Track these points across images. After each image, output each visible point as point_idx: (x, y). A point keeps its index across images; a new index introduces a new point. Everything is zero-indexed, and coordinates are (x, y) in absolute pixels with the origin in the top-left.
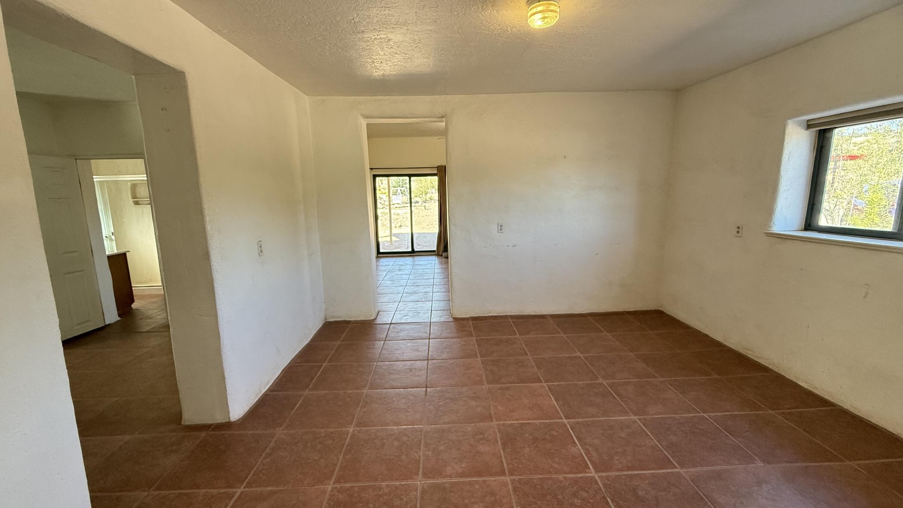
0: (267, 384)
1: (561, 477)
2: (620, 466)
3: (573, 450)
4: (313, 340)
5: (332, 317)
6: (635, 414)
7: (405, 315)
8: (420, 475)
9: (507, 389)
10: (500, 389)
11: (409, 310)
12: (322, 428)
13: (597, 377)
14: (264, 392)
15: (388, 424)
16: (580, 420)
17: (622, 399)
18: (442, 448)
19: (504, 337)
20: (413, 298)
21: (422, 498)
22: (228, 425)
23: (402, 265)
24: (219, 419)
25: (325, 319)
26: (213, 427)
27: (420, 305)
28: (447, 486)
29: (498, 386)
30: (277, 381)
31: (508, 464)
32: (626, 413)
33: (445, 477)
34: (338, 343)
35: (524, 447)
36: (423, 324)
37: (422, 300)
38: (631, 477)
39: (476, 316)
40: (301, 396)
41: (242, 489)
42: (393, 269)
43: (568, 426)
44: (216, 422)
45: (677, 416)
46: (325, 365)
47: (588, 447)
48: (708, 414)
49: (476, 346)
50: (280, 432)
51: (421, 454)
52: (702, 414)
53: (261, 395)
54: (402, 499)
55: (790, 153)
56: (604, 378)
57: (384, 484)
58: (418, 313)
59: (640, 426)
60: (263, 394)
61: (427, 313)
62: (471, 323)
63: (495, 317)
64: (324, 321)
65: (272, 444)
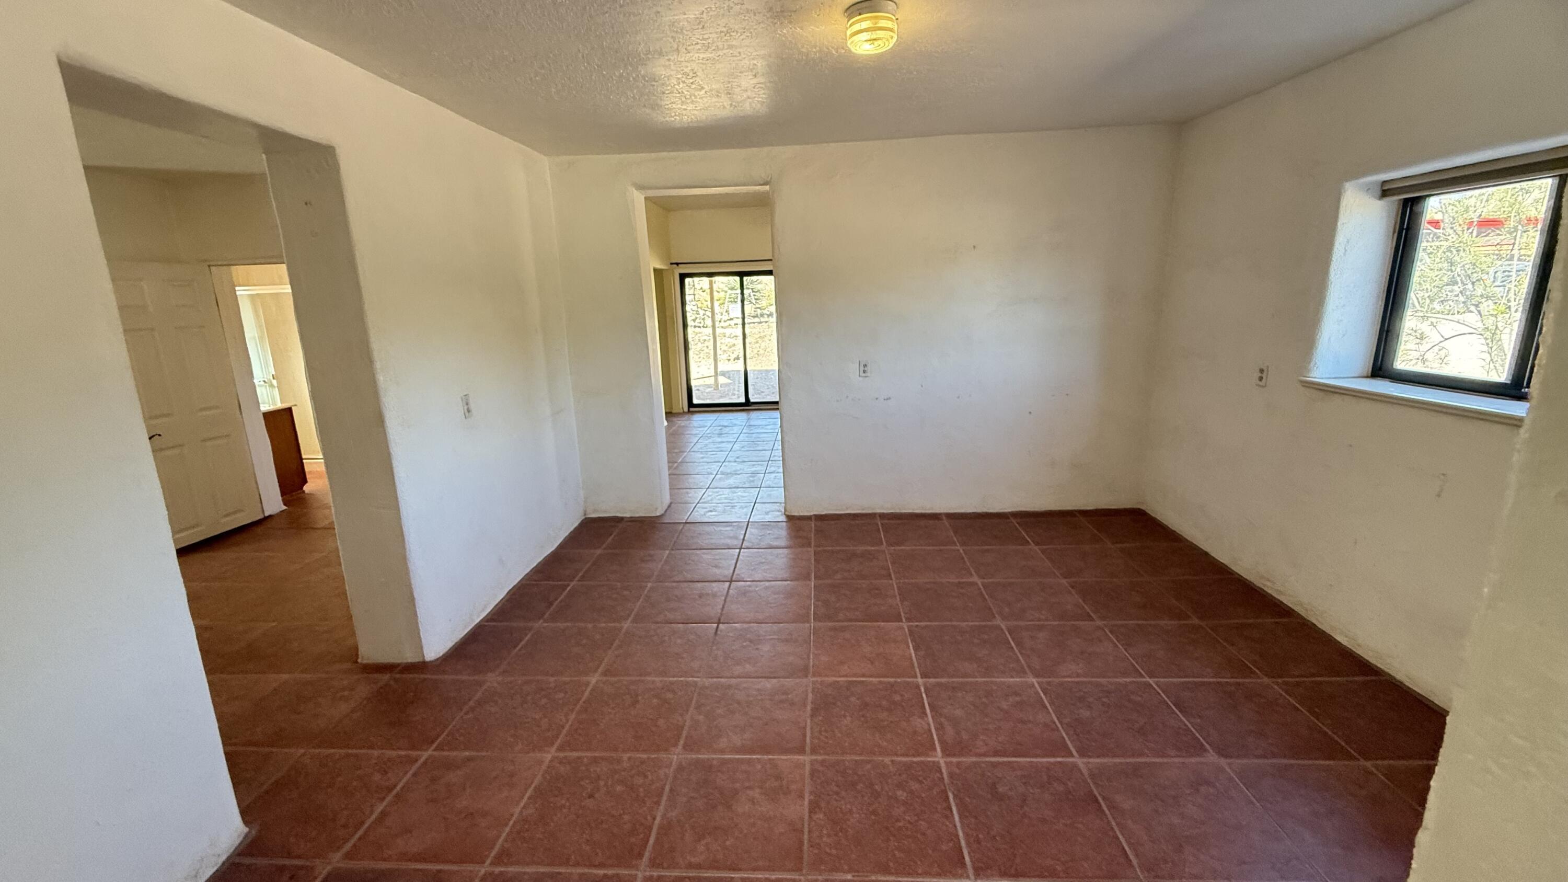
0: (483, 610)
1: (887, 760)
2: (982, 750)
3: (917, 722)
4: (562, 546)
5: (595, 511)
6: (1037, 676)
7: (711, 509)
8: (680, 747)
9: (843, 629)
10: (834, 629)
11: (719, 502)
12: (552, 675)
13: (995, 617)
14: (477, 621)
15: (649, 674)
16: (943, 680)
17: (1024, 652)
18: (719, 711)
19: (861, 548)
20: (731, 481)
21: (675, 778)
22: (422, 666)
23: (725, 426)
24: (409, 657)
25: (585, 515)
26: (399, 668)
27: (739, 493)
28: (715, 762)
29: (830, 624)
30: (500, 605)
31: (812, 738)
32: (1021, 672)
33: (715, 752)
34: (599, 552)
35: (845, 716)
36: (735, 524)
37: (744, 486)
38: (995, 765)
39: (824, 513)
40: (530, 629)
41: (430, 752)
42: (709, 434)
43: (923, 690)
44: (405, 661)
45: (1103, 681)
46: (574, 586)
47: (943, 720)
48: (1156, 679)
49: (813, 561)
50: (492, 680)
51: (688, 717)
52: (1148, 679)
53: (473, 625)
54: (646, 777)
55: (1348, 242)
56: (1004, 618)
57: (626, 756)
58: (732, 506)
59: (1037, 693)
60: (476, 625)
61: (746, 507)
62: (813, 525)
63: (855, 516)
64: (583, 518)
65: (478, 695)
